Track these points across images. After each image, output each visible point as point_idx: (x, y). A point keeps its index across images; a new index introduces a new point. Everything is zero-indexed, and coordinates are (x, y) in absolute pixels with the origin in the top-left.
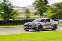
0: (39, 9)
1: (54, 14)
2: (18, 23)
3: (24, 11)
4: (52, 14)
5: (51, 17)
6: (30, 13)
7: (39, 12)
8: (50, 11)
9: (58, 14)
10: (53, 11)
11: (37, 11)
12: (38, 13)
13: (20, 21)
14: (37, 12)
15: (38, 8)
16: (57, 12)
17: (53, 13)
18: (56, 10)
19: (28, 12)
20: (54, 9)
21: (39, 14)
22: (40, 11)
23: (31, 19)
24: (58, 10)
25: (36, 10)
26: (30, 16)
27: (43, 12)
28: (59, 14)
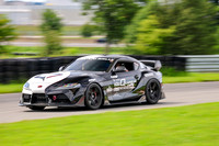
0: (101, 10)
1: (170, 31)
2: (9, 73)
3: (38, 22)
4: (159, 31)
5: (155, 44)
6: (64, 29)
7: (101, 23)
8: (152, 20)
9: (183, 31)
10: (162, 17)
11: (94, 19)
12: (96, 28)
13: (17, 64)
14: (93, 24)
15: (96, 7)
16: (182, 21)
17: (165, 25)
18: (177, 12)
19: (52, 23)
20: (170, 11)
21: (101, 31)
22: (108, 17)
23: (67, 54)
24: (186, 12)
25: (91, 14)
26: (64, 44)
27: (119, 22)
28: (191, 29)
